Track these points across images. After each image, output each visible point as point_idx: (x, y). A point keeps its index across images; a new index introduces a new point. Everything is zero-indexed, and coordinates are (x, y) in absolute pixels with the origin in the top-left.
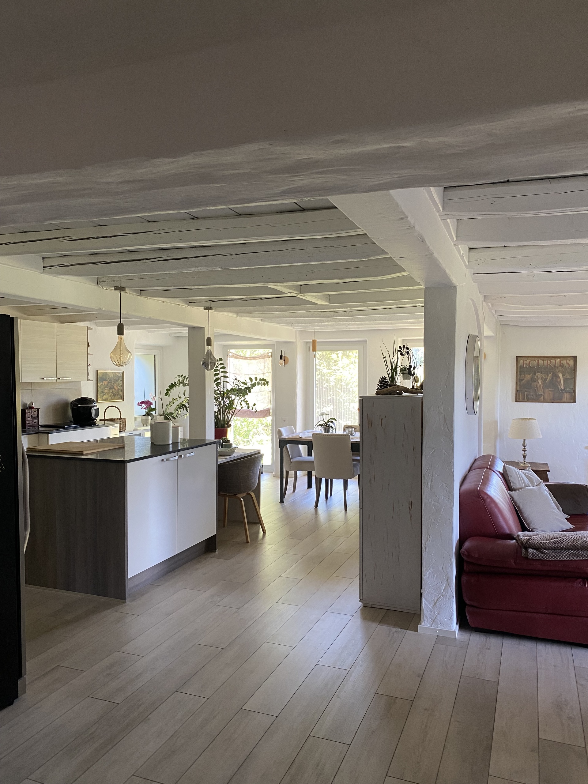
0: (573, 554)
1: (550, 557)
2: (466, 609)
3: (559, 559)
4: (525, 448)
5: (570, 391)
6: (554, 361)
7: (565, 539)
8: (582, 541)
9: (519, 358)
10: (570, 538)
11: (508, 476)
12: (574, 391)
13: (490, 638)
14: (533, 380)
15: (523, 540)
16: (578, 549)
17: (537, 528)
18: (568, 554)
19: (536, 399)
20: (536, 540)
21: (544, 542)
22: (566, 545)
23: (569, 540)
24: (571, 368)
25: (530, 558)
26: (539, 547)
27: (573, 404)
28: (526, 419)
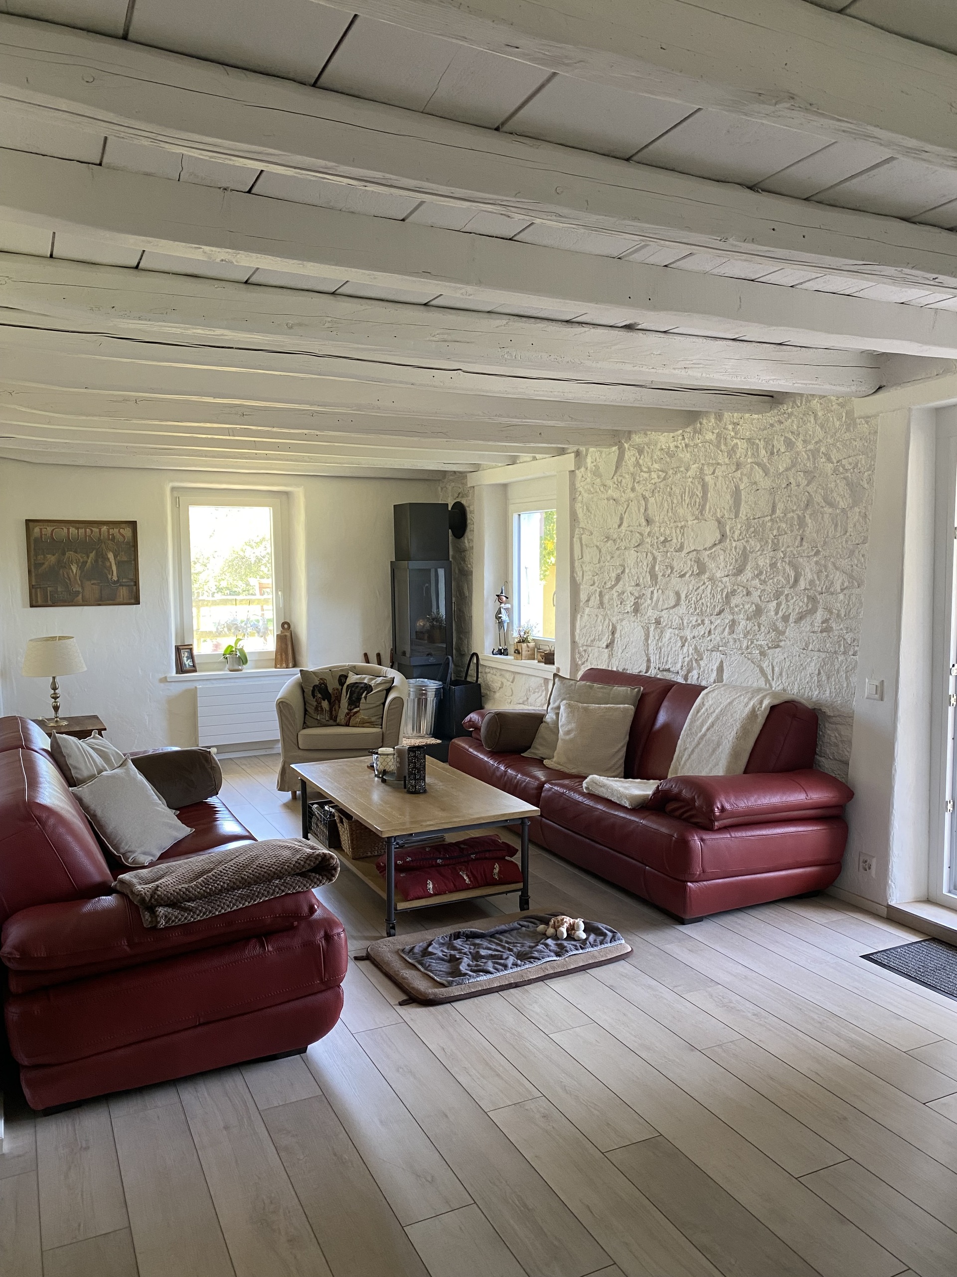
0: (242, 897)
1: (201, 914)
2: (22, 1077)
3: (217, 913)
4: (57, 691)
5: (128, 584)
6: (98, 530)
7: (224, 870)
8: (255, 866)
9: (31, 524)
10: (232, 866)
11: (65, 757)
12: (136, 583)
13: (79, 1119)
14: (62, 565)
15: (145, 893)
16: (249, 885)
17: (133, 849)
18: (233, 898)
19: (70, 600)
20: (170, 887)
21: (186, 886)
22: (228, 882)
23: (231, 870)
24: (128, 543)
25: (162, 926)
26: (178, 900)
27: (135, 606)
28: (54, 638)
